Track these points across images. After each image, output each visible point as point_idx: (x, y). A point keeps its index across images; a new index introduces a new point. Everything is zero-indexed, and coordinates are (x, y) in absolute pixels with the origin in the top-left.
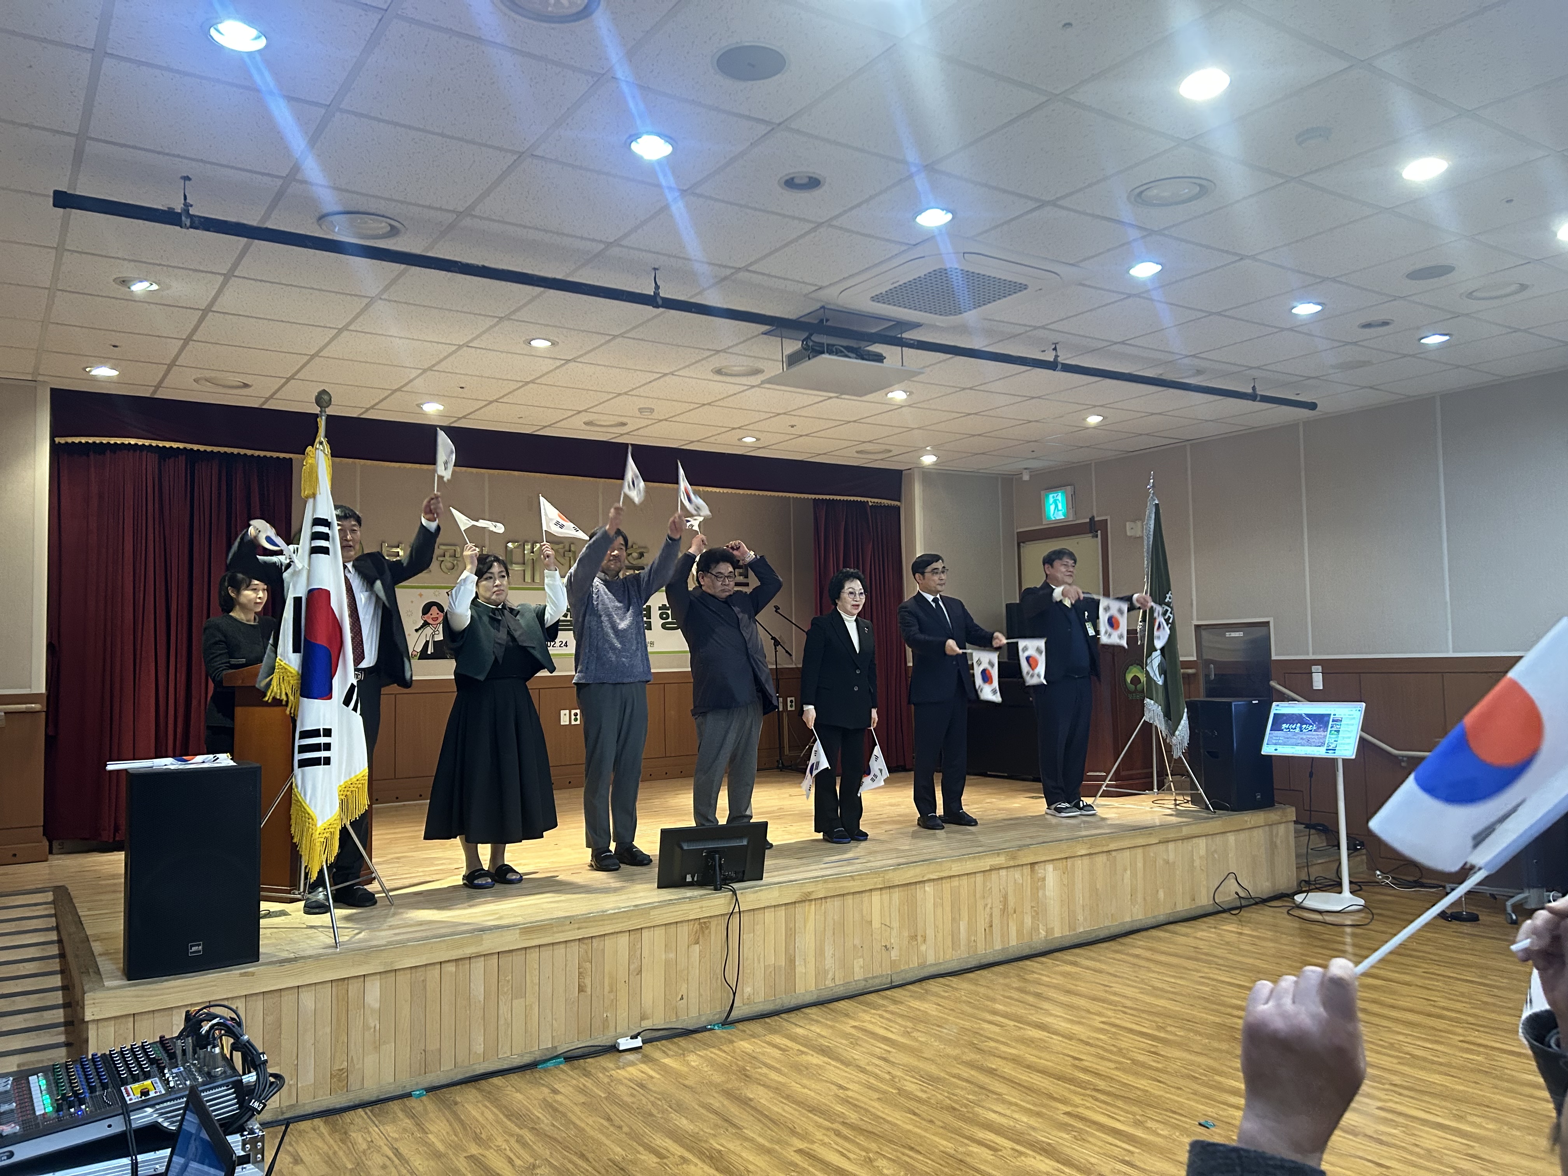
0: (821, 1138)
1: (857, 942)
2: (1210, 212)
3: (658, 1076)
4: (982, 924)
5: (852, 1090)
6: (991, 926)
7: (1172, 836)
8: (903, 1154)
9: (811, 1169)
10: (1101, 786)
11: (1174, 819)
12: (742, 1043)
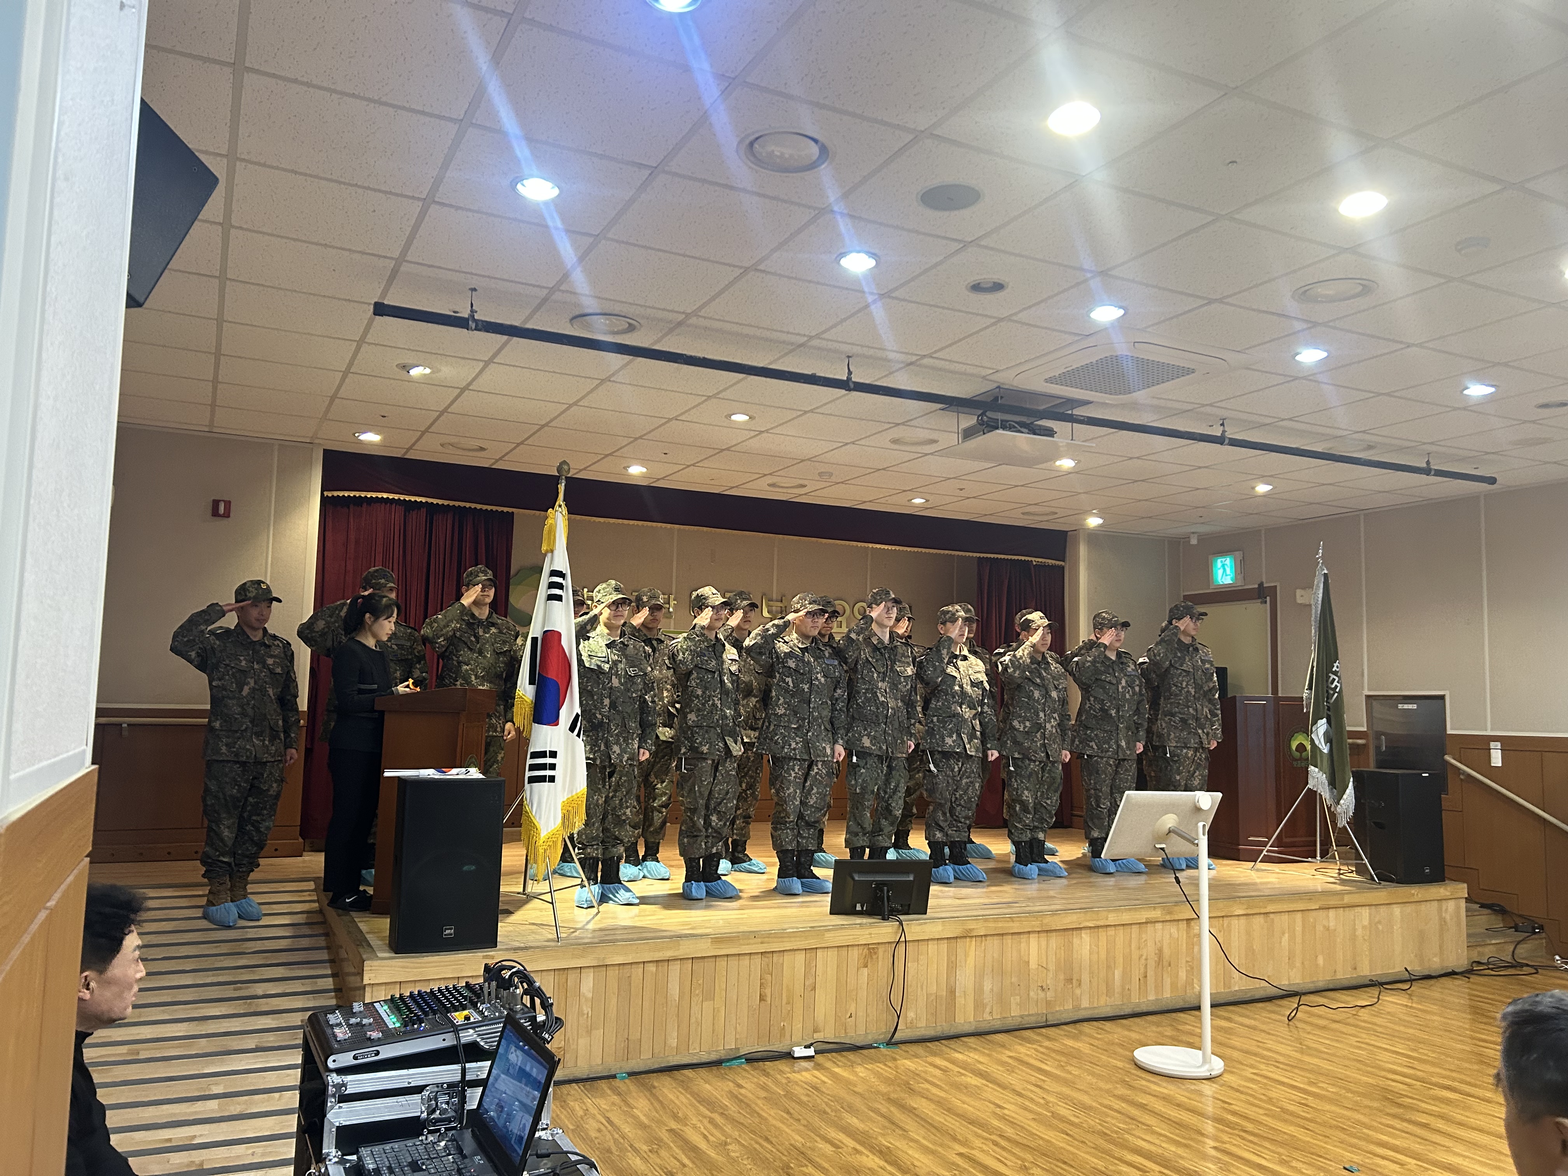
0: (981, 1145)
1: (1014, 980)
2: (1374, 307)
3: (830, 1082)
4: (1136, 975)
5: (1009, 1110)
6: (1146, 977)
7: (1333, 902)
8: (1057, 1166)
9: (972, 1170)
10: (1262, 851)
11: (1338, 888)
12: (906, 1061)
